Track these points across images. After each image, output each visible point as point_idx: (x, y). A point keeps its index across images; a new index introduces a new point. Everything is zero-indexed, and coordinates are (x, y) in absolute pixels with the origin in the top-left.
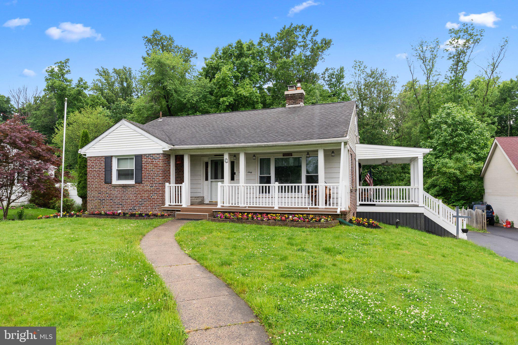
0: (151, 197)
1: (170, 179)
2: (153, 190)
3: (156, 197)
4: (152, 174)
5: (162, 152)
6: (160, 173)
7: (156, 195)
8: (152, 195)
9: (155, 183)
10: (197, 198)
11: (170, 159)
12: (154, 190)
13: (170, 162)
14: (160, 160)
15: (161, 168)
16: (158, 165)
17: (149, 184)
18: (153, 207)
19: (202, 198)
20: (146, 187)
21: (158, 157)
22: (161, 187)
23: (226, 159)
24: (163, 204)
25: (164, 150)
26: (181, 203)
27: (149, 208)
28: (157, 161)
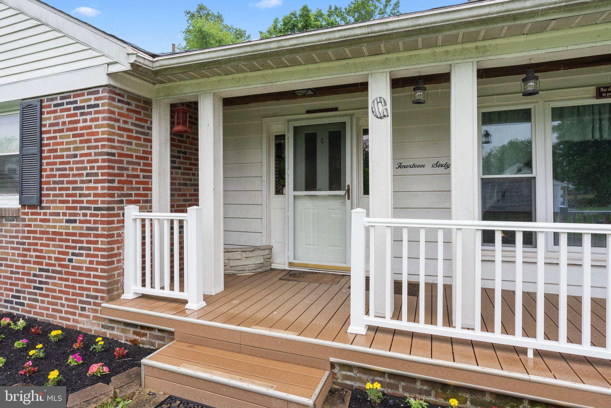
0: (71, 260)
1: (150, 189)
2: (74, 234)
3: (84, 261)
4: (71, 169)
5: (105, 81)
6: (99, 168)
7: (88, 255)
8: (74, 254)
9: (82, 208)
10: (250, 254)
11: (151, 116)
12: (81, 235)
13: (150, 128)
14: (100, 116)
15: (103, 146)
16: (93, 134)
17: (61, 208)
18: (74, 301)
19: (267, 252)
20: (54, 221)
21: (93, 102)
22: (102, 222)
23: (381, 101)
24: (109, 292)
25: (113, 69)
26: (182, 289)
27: (62, 305)
28: (88, 117)
